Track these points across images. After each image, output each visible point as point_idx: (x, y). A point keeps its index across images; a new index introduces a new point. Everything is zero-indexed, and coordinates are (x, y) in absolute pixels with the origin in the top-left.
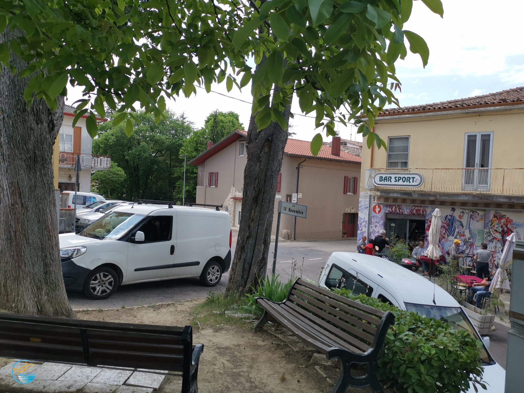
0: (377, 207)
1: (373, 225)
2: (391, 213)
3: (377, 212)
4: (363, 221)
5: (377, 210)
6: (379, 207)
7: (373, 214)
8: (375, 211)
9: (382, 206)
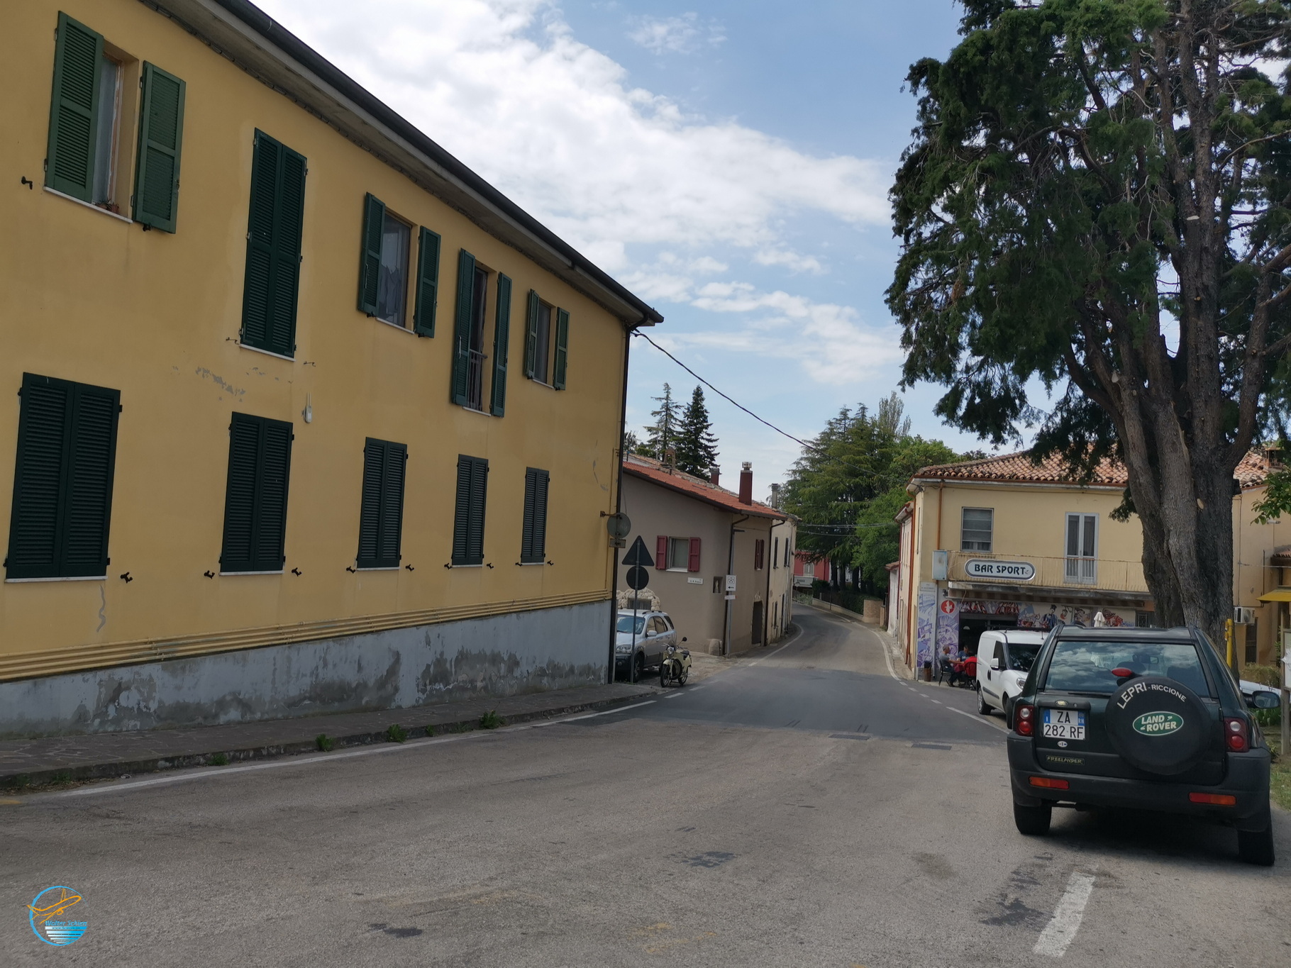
0: (948, 603)
1: (942, 630)
2: (968, 612)
3: (948, 610)
4: (925, 623)
5: (948, 608)
6: (951, 603)
7: (944, 614)
8: (944, 610)
9: (955, 603)
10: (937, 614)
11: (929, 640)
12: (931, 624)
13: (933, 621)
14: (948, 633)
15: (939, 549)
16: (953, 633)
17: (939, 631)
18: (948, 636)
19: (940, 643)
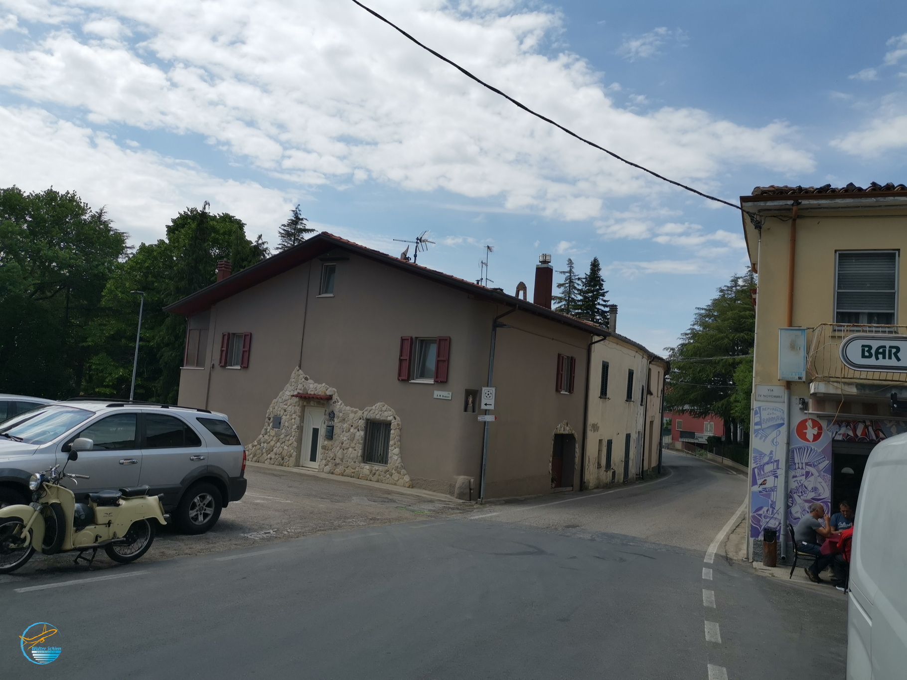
0: (809, 424)
1: (799, 472)
2: (849, 440)
3: (810, 436)
4: (766, 459)
5: (811, 432)
6: (815, 424)
7: (800, 443)
8: (803, 436)
9: (824, 424)
10: (788, 444)
11: (773, 489)
12: (777, 461)
13: (781, 454)
14: (812, 479)
15: (791, 324)
16: (820, 479)
17: (792, 473)
18: (810, 483)
19: (795, 496)
